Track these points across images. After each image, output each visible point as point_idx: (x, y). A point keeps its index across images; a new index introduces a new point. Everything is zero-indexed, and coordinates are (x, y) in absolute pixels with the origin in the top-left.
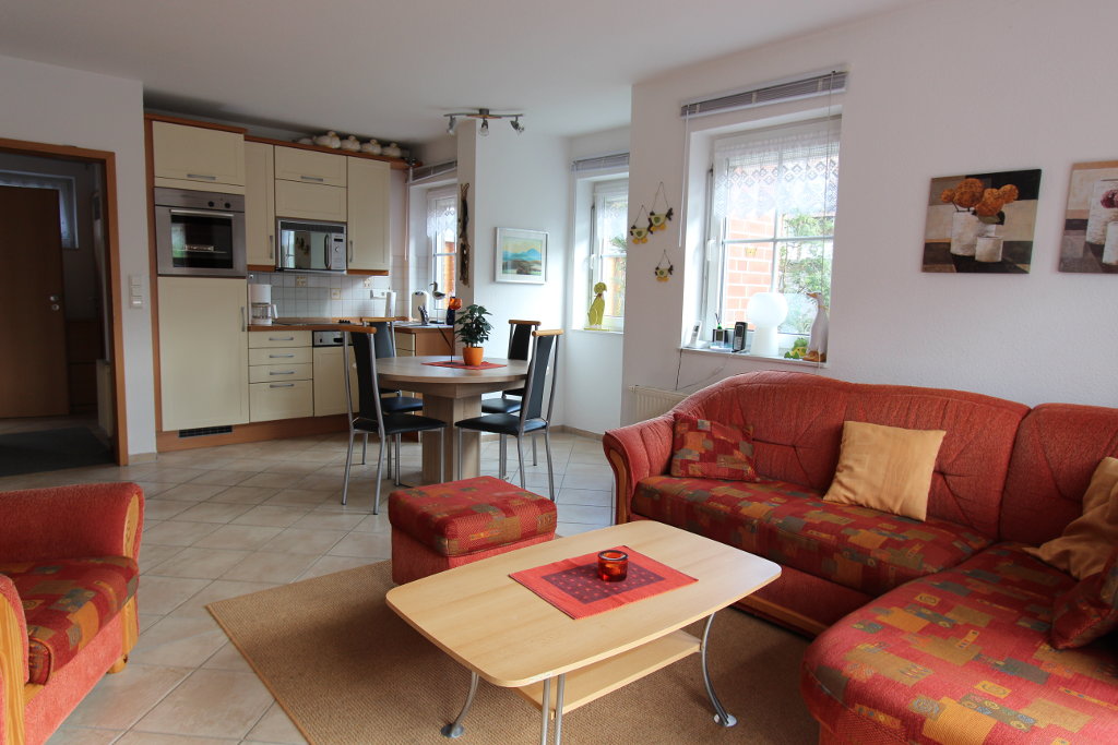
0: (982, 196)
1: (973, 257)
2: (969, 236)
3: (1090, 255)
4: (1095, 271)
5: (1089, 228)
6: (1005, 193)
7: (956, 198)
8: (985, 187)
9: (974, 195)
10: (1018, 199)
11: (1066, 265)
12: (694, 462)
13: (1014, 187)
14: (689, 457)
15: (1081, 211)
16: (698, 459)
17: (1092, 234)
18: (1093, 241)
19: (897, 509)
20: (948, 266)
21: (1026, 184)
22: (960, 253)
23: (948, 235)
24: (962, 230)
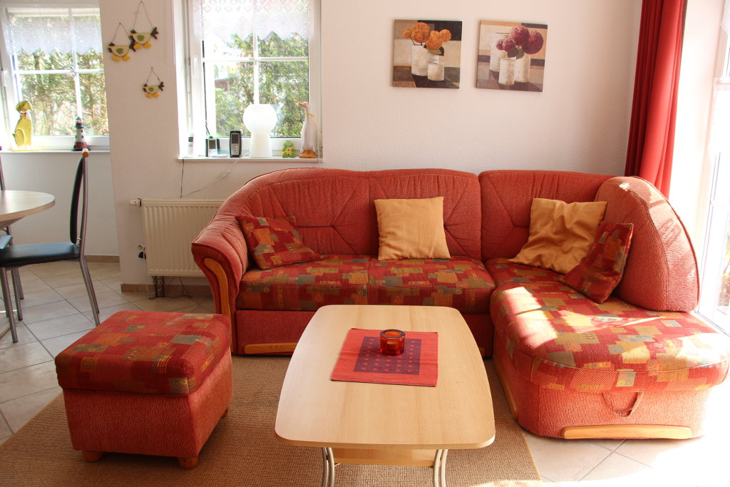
0: (429, 36)
1: (427, 77)
2: (423, 63)
3: (493, 78)
4: (495, 88)
5: (491, 61)
6: (443, 35)
7: (413, 35)
8: (431, 30)
9: (424, 35)
10: (451, 40)
11: (479, 84)
12: (272, 254)
13: (448, 31)
14: (267, 251)
15: (486, 51)
16: (273, 251)
17: (493, 65)
18: (494, 70)
19: (431, 255)
20: (410, 83)
21: (454, 30)
22: (418, 74)
23: (409, 62)
24: (418, 58)
